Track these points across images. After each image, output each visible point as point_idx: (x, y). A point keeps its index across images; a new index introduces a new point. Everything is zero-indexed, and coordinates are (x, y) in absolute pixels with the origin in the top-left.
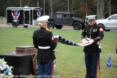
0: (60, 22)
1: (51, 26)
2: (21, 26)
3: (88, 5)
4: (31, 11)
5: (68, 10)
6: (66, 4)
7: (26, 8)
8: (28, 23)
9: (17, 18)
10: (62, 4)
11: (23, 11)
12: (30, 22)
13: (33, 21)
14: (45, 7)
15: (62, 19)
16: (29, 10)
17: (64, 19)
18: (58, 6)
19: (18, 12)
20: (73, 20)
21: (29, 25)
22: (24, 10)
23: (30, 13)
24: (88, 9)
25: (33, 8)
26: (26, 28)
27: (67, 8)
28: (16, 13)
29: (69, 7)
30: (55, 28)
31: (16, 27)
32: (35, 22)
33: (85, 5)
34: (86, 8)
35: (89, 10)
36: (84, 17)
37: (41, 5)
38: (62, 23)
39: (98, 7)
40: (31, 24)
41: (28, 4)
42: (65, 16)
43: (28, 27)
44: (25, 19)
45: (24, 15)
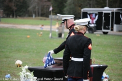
4: (113, 13)
7: (107, 10)
8: (108, 29)
9: (94, 22)
11: (102, 12)
12: (110, 27)
13: (115, 26)
16: (110, 12)
19: (96, 15)
21: (109, 31)
22: (104, 12)
23: (111, 15)
25: (115, 10)
26: (105, 35)
31: (93, 33)
32: (117, 27)
40: (112, 30)
43: (109, 33)
44: (104, 23)
45: (103, 18)
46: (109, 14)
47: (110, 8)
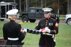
0: (33, 16)
1: (25, 20)
3: (60, 1)
4: (7, 6)
5: (42, 6)
7: (3, 3)
8: (5, 17)
14: (21, 3)
15: (35, 14)
16: (5, 5)
17: (37, 14)
18: (32, 2)
21: (5, 19)
22: (1, 5)
23: (6, 8)
24: (60, 4)
25: (9, 4)
26: (2, 22)
27: (41, 4)
29: (43, 3)
30: (29, 21)
33: (57, 1)
34: (58, 4)
35: (61, 6)
36: (56, 12)
37: (17, 1)
38: (35, 17)
39: (68, 3)
40: (7, 18)
42: (38, 11)
43: (4, 20)
44: (1, 13)
45: (1, 9)
46: (5, 6)
47: (5, 2)
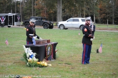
2: (6, 27)
4: (13, 16)
6: (31, 11)
7: (10, 14)
9: (4, 21)
10: (28, 11)
12: (12, 23)
13: (15, 23)
20: (43, 22)
25: (14, 14)
28: (3, 18)
29: (33, 13)
31: (3, 27)
40: (14, 25)
41: (5, 11)
44: (9, 22)
45: (9, 19)
